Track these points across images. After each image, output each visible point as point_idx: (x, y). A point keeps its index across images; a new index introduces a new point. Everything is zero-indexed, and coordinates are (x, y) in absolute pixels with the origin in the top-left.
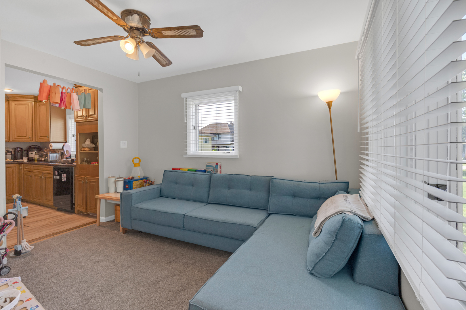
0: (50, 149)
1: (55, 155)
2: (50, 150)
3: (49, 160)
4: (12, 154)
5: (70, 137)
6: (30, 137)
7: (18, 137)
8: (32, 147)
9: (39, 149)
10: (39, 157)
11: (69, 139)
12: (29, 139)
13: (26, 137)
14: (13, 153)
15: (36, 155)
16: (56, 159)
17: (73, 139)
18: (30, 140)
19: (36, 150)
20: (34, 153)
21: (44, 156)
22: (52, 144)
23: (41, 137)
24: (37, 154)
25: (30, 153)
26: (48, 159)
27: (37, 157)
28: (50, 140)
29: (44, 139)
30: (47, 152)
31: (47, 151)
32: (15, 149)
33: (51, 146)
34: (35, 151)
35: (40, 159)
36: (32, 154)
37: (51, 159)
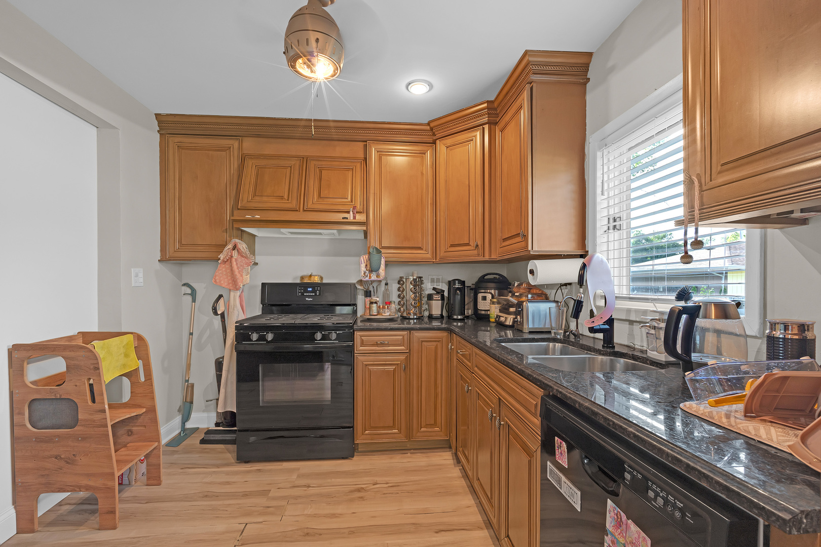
0: (528, 284)
1: (544, 307)
2: (530, 288)
3: (525, 326)
4: (443, 296)
5: (599, 232)
6: (477, 246)
7: (452, 246)
8: (486, 277)
9: (503, 285)
10: (501, 311)
11: (599, 241)
12: (476, 252)
13: (468, 244)
14: (446, 294)
15: (493, 303)
16: (548, 326)
17: (611, 239)
18: (478, 255)
19: (495, 289)
20: (489, 296)
21: (512, 310)
22: (536, 262)
23: (505, 240)
24: (495, 300)
25: (480, 296)
26: (522, 323)
27: (494, 311)
28: (530, 248)
29: (513, 248)
30: (521, 295)
31: (522, 291)
32: (450, 282)
33: (532, 272)
34: (493, 291)
35: (502, 319)
36: (484, 298)
37: (531, 326)
